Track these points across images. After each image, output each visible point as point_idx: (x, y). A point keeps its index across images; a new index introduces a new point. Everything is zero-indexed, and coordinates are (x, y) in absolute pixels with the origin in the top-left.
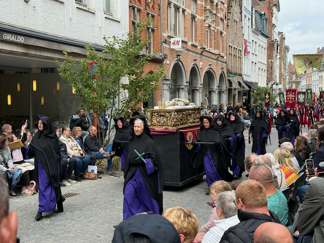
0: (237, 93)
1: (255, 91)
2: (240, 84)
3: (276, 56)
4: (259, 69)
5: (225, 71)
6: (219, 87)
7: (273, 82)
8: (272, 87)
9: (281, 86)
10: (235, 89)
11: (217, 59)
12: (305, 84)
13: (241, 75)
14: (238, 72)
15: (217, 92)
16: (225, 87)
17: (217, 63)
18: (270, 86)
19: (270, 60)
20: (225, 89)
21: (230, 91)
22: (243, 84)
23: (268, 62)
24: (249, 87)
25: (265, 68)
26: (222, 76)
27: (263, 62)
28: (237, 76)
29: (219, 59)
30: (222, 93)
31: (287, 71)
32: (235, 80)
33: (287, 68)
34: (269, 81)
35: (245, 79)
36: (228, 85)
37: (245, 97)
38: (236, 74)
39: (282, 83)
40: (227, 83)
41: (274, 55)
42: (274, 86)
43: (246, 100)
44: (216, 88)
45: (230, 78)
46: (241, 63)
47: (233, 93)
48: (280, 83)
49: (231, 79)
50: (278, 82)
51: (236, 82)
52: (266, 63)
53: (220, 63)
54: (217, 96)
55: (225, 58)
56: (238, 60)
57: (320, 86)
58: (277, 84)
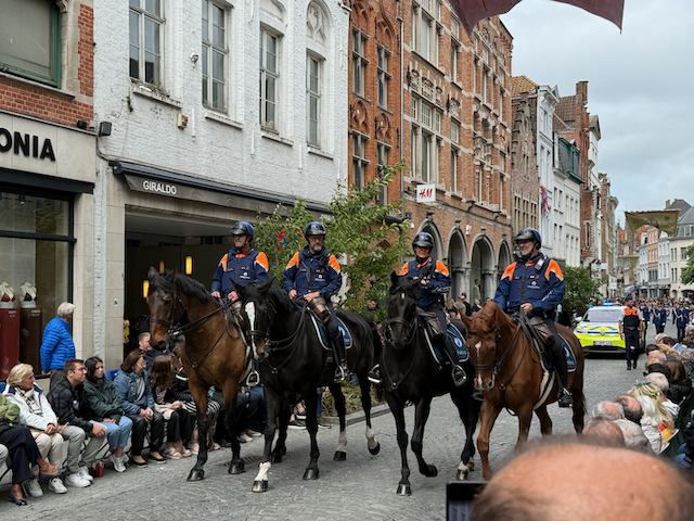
3: (596, 214)
4: (567, 236)
5: (509, 240)
6: (498, 267)
7: (592, 259)
8: (589, 268)
9: (604, 266)
11: (495, 220)
12: (647, 262)
15: (495, 276)
17: (495, 226)
18: (586, 265)
19: (585, 222)
23: (581, 224)
25: (577, 234)
26: (503, 248)
27: (573, 224)
29: (499, 219)
31: (614, 240)
33: (614, 234)
34: (584, 258)
39: (607, 260)
41: (593, 213)
42: (594, 267)
44: (493, 269)
48: (604, 261)
50: (600, 258)
52: (578, 226)
53: (500, 226)
54: (495, 282)
55: (509, 217)
56: (530, 221)
57: (673, 266)
58: (598, 263)
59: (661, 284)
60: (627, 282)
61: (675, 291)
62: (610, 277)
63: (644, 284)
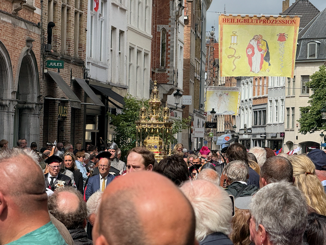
0: (69, 115)
1: (119, 111)
2: (77, 87)
3: (178, 16)
4: (131, 49)
5: (37, 49)
6: (18, 94)
7: (168, 88)
9: (187, 100)
10: (64, 103)
11: (15, 15)
12: (251, 97)
13: (80, 63)
14: (72, 53)
15: (12, 109)
16: (36, 96)
17: (14, 24)
19: (161, 27)
20: (36, 101)
21: (49, 106)
22: (86, 89)
23: (154, 31)
24: (104, 99)
25: (147, 46)
26: (26, 64)
27: (141, 29)
28: (71, 66)
29: (22, 14)
30: (27, 112)
31: (204, 59)
32: (64, 75)
33: (205, 50)
35: (94, 73)
36: (44, 91)
37: (89, 127)
38: (68, 61)
39: (192, 91)
40: (43, 83)
41: (173, 13)
43: (93, 134)
44: (10, 96)
45: (51, 70)
46: (81, 30)
47: (59, 111)
48: (187, 92)
49: (53, 72)
50: (180, 86)
51: (68, 82)
52: (149, 33)
53: (23, 25)
54: (12, 119)
55: (38, 11)
56: (73, 19)
57: (289, 103)
58: (178, 95)
59: (271, 131)
60: (221, 127)
61: (290, 144)
62: (196, 118)
63: (246, 129)
